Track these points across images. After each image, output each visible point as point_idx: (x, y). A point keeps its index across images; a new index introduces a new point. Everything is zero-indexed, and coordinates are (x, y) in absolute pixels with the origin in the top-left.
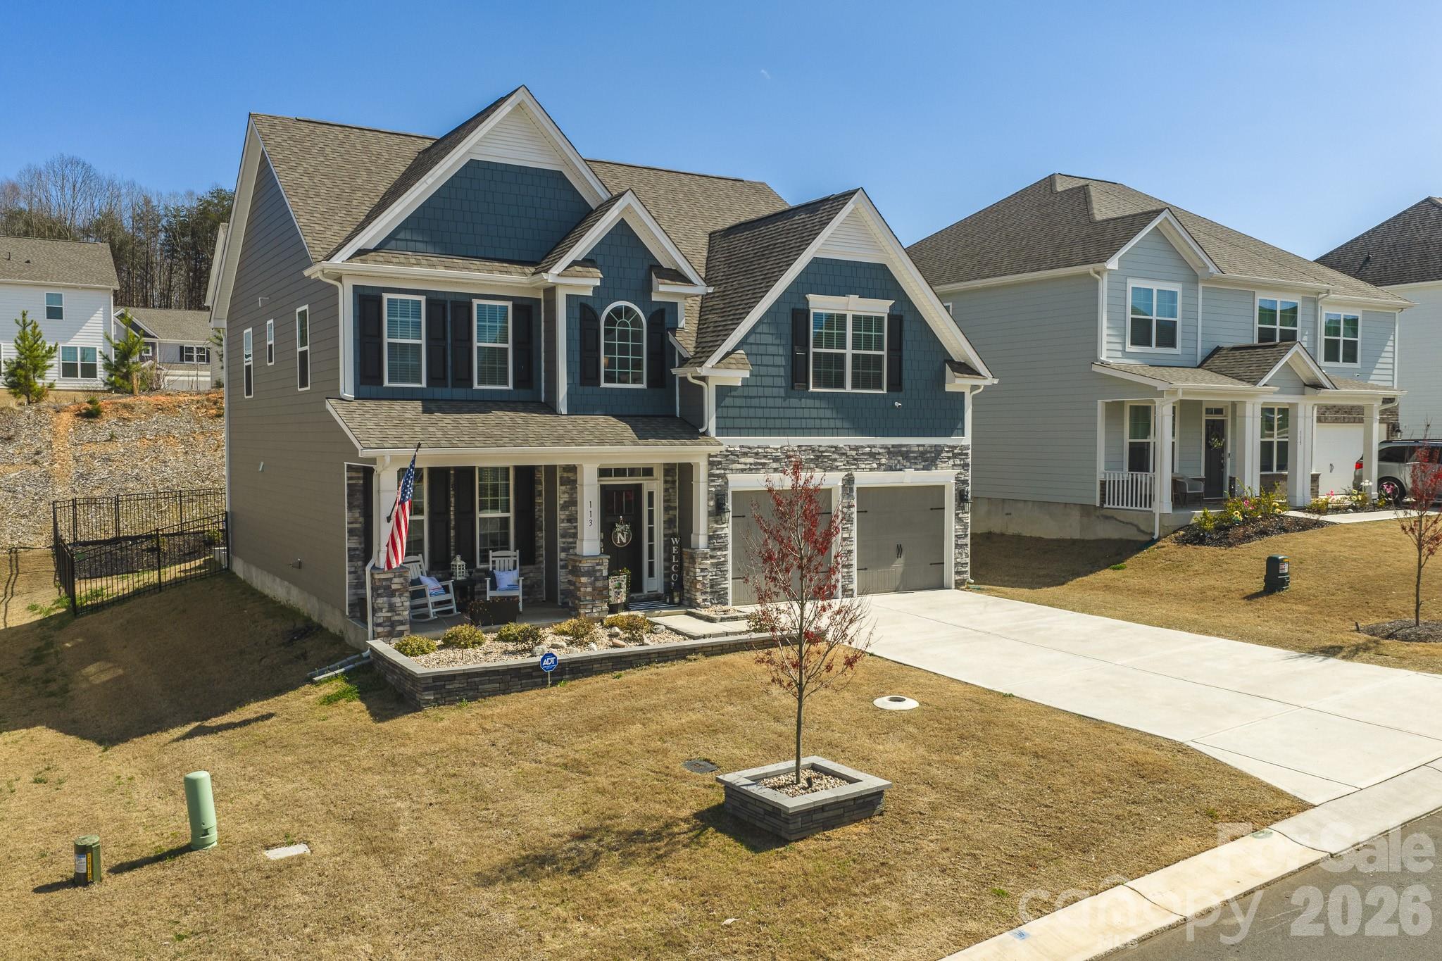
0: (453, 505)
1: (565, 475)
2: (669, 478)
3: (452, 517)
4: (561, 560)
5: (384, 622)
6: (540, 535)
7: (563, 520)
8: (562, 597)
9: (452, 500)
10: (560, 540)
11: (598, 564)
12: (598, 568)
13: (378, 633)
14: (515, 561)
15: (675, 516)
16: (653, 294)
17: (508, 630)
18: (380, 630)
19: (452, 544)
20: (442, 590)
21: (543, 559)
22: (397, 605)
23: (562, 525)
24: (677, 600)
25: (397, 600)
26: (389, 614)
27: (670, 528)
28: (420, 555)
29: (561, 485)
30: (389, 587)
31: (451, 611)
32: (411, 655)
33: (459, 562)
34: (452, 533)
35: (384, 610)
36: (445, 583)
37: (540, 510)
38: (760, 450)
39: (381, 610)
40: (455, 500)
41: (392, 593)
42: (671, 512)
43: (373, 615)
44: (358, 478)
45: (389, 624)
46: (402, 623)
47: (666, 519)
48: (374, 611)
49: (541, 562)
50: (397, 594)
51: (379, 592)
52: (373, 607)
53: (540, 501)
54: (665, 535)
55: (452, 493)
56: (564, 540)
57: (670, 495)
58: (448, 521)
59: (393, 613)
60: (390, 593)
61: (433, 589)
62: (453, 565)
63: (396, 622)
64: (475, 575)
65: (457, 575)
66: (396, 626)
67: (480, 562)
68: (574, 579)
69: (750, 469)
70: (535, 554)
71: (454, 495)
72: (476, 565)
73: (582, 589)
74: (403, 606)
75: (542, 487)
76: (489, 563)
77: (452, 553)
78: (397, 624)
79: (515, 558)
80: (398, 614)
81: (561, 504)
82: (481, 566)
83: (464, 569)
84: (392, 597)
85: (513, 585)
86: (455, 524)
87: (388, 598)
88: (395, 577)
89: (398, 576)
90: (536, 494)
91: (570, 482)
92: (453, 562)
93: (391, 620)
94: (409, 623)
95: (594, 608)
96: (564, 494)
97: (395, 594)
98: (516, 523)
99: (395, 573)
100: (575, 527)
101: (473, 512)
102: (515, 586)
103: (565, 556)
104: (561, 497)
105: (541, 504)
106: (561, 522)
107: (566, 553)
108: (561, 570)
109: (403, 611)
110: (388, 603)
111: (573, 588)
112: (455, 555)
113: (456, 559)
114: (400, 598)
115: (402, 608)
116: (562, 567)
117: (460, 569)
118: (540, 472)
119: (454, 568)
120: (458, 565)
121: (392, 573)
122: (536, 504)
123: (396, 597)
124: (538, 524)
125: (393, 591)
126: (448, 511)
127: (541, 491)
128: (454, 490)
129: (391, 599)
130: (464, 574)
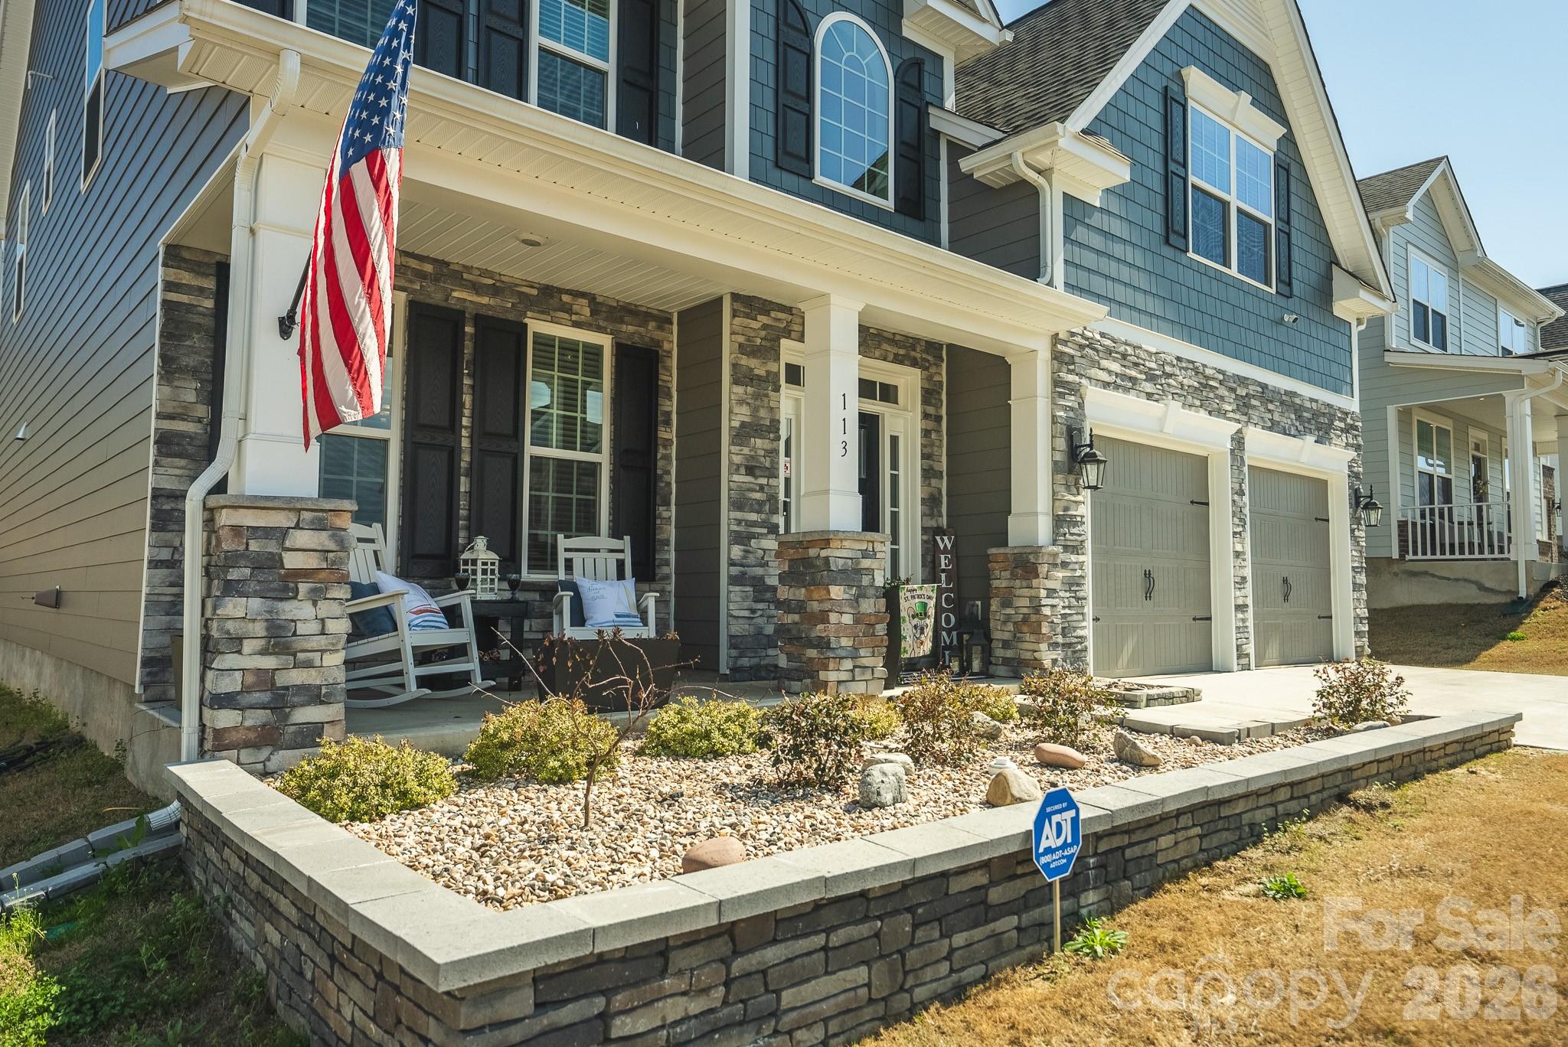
0: (467, 412)
1: (744, 361)
2: (931, 410)
3: (465, 443)
4: (732, 563)
5: (246, 690)
6: (665, 514)
7: (738, 466)
8: (734, 653)
9: (467, 399)
10: (727, 516)
11: (865, 554)
12: (866, 563)
13: (218, 733)
14: (620, 564)
15: (940, 491)
16: (904, 21)
17: (684, 720)
18: (226, 719)
19: (463, 513)
20: (441, 618)
21: (671, 569)
22: (301, 629)
23: (736, 478)
24: (976, 665)
25: (300, 611)
26: (269, 662)
27: (931, 515)
28: (377, 527)
29: (736, 381)
30: (276, 561)
31: (464, 679)
32: (353, 817)
33: (481, 551)
34: (464, 485)
35: (248, 646)
36: (448, 600)
37: (667, 458)
38: (1130, 350)
39: (236, 643)
40: (473, 401)
41: (285, 586)
42: (934, 482)
43: (205, 666)
44: (201, 291)
45: (265, 697)
46: (315, 696)
47: (926, 496)
48: (209, 648)
49: (667, 577)
50: (303, 588)
51: (234, 575)
52: (206, 639)
53: (666, 436)
54: (925, 530)
55: (467, 381)
56: (739, 515)
57: (932, 445)
58: (453, 453)
59: (284, 657)
60: (275, 585)
61: (414, 613)
62: (466, 562)
63: (293, 695)
64: (521, 596)
65: (479, 587)
66: (294, 707)
67: (530, 567)
68: (801, 593)
69: (1117, 387)
70: (654, 559)
71: (473, 387)
72: (519, 572)
73: (833, 617)
74: (323, 633)
75: (671, 405)
76: (554, 568)
77: (462, 534)
78: (296, 699)
79: (620, 556)
80: (304, 662)
81: (731, 428)
82: (532, 576)
83: (496, 572)
84: (281, 599)
85: (628, 616)
86: (471, 463)
87: (269, 602)
88: (297, 527)
89: (312, 522)
90: (660, 418)
91: (752, 379)
92: (466, 555)
93: (273, 684)
94: (342, 698)
95: (857, 670)
96: (741, 405)
97: (297, 588)
98: (614, 480)
99: (299, 510)
100: (762, 488)
101: (517, 440)
102: (634, 617)
103: (741, 553)
104: (731, 412)
105: (668, 443)
106: (730, 474)
107: (742, 547)
108: (732, 588)
109: (323, 651)
110: (267, 620)
111: (796, 617)
112: (470, 540)
113: (472, 548)
114: (315, 603)
115: (321, 642)
116: (734, 580)
117: (484, 572)
118: (669, 370)
119: (470, 567)
120: (479, 563)
121: (287, 512)
122: (660, 442)
123: (299, 597)
124: (662, 488)
125: (287, 575)
126: (454, 426)
127: (669, 414)
128: (472, 375)
129: (281, 605)
130: (496, 586)
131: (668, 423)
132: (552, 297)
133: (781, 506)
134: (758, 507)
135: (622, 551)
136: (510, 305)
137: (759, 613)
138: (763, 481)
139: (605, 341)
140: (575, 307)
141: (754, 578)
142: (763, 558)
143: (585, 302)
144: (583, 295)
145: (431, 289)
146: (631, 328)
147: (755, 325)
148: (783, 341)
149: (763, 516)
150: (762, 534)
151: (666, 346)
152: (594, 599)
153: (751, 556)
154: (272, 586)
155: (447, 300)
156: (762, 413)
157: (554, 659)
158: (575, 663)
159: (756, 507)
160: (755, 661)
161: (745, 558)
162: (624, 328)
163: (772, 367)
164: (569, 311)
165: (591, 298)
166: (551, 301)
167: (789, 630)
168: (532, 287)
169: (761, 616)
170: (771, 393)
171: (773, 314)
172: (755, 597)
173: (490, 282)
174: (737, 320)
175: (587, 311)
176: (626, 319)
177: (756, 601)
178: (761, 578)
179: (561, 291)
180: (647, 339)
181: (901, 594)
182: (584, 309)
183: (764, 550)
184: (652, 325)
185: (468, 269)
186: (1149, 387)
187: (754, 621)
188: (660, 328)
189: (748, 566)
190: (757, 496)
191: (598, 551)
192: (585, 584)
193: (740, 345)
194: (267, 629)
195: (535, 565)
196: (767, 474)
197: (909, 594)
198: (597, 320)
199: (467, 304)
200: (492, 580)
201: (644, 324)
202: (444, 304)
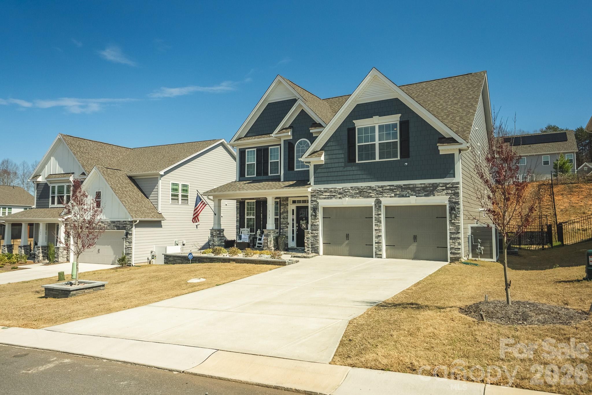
29: (281, 206)
38: (332, 190)
69: (328, 198)
91: (284, 205)
96: (282, 209)
135: (248, 230)
156: (285, 210)
163: (287, 202)
170: (287, 206)
186: (339, 196)
191: (245, 230)
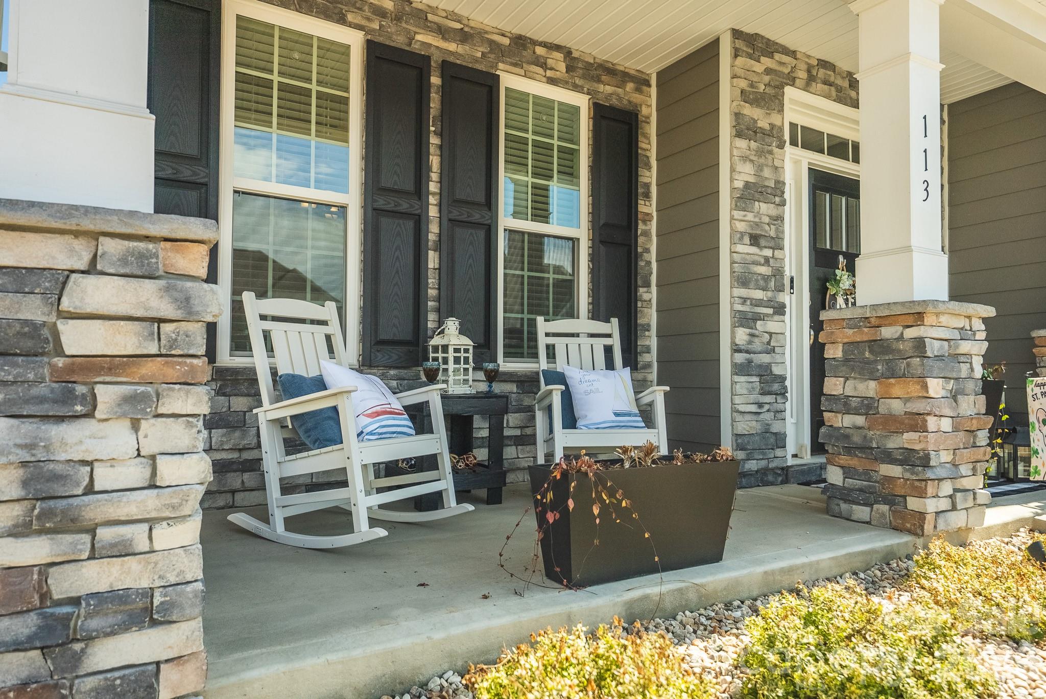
0: (434, 176)
1: (749, 111)
3: (433, 212)
4: (736, 349)
6: (646, 297)
7: (742, 234)
9: (435, 161)
10: (729, 293)
11: (962, 334)
14: (608, 350)
19: (432, 292)
20: (405, 421)
23: (740, 248)
25: (101, 442)
26: (32, 551)
28: (331, 306)
29: (737, 134)
30: (43, 340)
31: (433, 501)
33: (452, 336)
34: (433, 260)
36: (414, 397)
37: (647, 234)
40: (441, 163)
41: (65, 391)
45: (27, 625)
46: (139, 611)
49: (648, 366)
50: (107, 394)
53: (646, 210)
55: (434, 140)
56: (743, 292)
58: (419, 222)
59: (69, 538)
60: (41, 390)
61: (369, 416)
62: (436, 349)
63: (89, 616)
64: (499, 388)
65: (451, 379)
66: (89, 639)
67: (506, 355)
68: (870, 388)
70: (636, 346)
71: (441, 147)
72: (494, 360)
73: (932, 423)
74: (153, 486)
75: (650, 176)
76: (535, 355)
77: (432, 317)
78: (94, 623)
79: (608, 341)
80: (113, 545)
81: (733, 189)
82: (509, 365)
83: (471, 360)
84: (61, 419)
85: (629, 415)
86: (440, 235)
87: (28, 428)
88: (91, 269)
89: (124, 261)
90: (640, 190)
91: (755, 132)
92: (436, 341)
93: (45, 596)
94: (197, 610)
95: (959, 495)
96: (745, 161)
97: (94, 396)
98: (593, 258)
99: (95, 236)
100: (767, 260)
101: (490, 209)
102: (635, 415)
103: (746, 338)
104: (733, 170)
105: (648, 218)
106: (732, 243)
107: (748, 331)
108: (737, 378)
109: (152, 522)
110: (24, 464)
111: (860, 420)
112: (440, 323)
113: (442, 332)
114: (135, 426)
115: (149, 502)
116: (740, 369)
117: (457, 360)
118: (647, 137)
119: (440, 355)
120: (451, 349)
121: (68, 238)
122: (640, 216)
123: (98, 414)
124: (642, 268)
125: (71, 369)
126: (419, 191)
127: (647, 186)
128: (440, 134)
129: (56, 431)
130: (470, 376)
131: (647, 195)
132: (525, 48)
133: (787, 282)
134: (763, 283)
135: (609, 336)
136: (479, 55)
137: (766, 407)
138: (768, 253)
139: (582, 101)
140: (550, 62)
141: (760, 366)
142: (769, 343)
143: (559, 56)
144: (558, 48)
145: (392, 29)
146: (609, 89)
147: (759, 68)
148: (788, 90)
149: (770, 294)
150: (767, 315)
151: (644, 111)
152: (587, 393)
153: (756, 340)
154: (35, 391)
155: (410, 44)
156: (767, 173)
157: (571, 504)
158: (604, 508)
159: (762, 283)
160: (763, 463)
161: (750, 342)
162: (601, 88)
163: (776, 119)
164: (544, 66)
165: (568, 53)
166: (525, 53)
167: (847, 437)
168: (503, 35)
169: (768, 411)
170: (776, 150)
171: (777, 56)
172: (762, 389)
173: (458, 26)
174: (740, 61)
175: (562, 67)
176: (603, 78)
177: (763, 393)
178: (767, 367)
179: (535, 43)
180: (625, 102)
181: (1029, 390)
182: (558, 62)
183: (771, 334)
184: (630, 86)
185: (434, 10)
187: (762, 416)
188: (638, 90)
189: (755, 353)
190: (764, 270)
191: (578, 335)
192: (573, 374)
193: (743, 92)
194: (25, 483)
195: (513, 352)
196: (772, 244)
197: (1038, 390)
198: (573, 77)
199: (433, 49)
200: (466, 370)
201: (622, 85)
202: (407, 48)
